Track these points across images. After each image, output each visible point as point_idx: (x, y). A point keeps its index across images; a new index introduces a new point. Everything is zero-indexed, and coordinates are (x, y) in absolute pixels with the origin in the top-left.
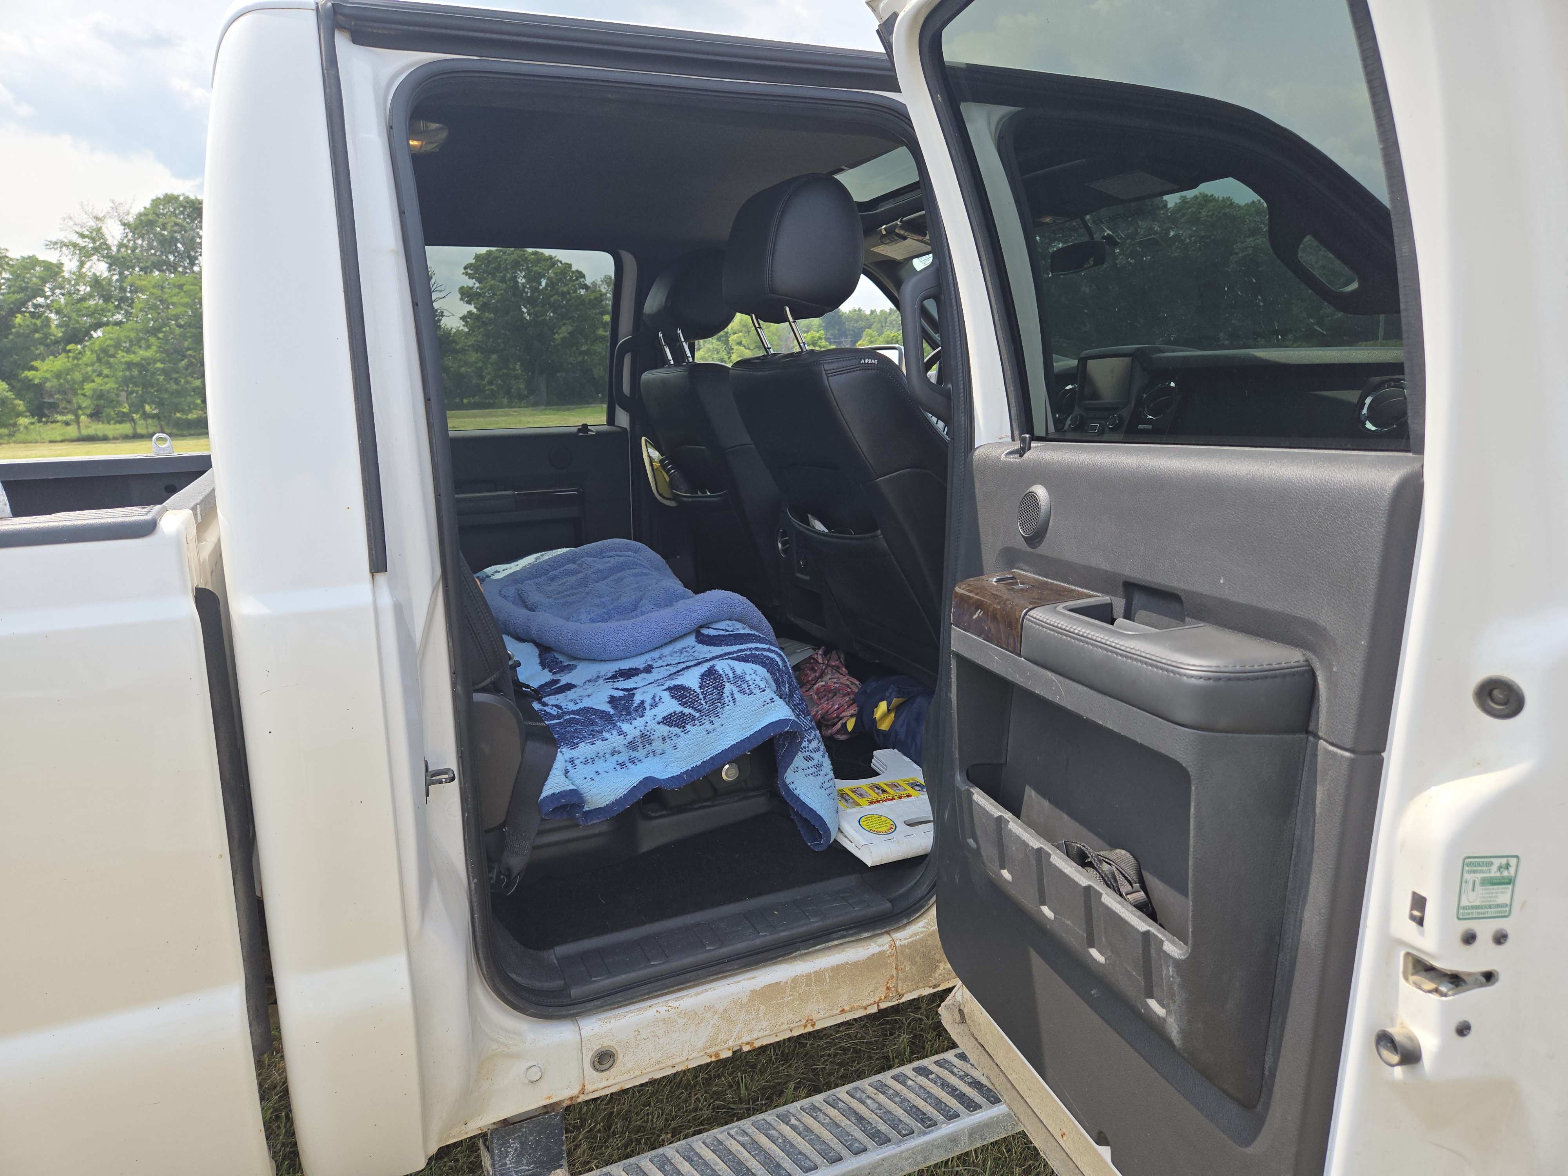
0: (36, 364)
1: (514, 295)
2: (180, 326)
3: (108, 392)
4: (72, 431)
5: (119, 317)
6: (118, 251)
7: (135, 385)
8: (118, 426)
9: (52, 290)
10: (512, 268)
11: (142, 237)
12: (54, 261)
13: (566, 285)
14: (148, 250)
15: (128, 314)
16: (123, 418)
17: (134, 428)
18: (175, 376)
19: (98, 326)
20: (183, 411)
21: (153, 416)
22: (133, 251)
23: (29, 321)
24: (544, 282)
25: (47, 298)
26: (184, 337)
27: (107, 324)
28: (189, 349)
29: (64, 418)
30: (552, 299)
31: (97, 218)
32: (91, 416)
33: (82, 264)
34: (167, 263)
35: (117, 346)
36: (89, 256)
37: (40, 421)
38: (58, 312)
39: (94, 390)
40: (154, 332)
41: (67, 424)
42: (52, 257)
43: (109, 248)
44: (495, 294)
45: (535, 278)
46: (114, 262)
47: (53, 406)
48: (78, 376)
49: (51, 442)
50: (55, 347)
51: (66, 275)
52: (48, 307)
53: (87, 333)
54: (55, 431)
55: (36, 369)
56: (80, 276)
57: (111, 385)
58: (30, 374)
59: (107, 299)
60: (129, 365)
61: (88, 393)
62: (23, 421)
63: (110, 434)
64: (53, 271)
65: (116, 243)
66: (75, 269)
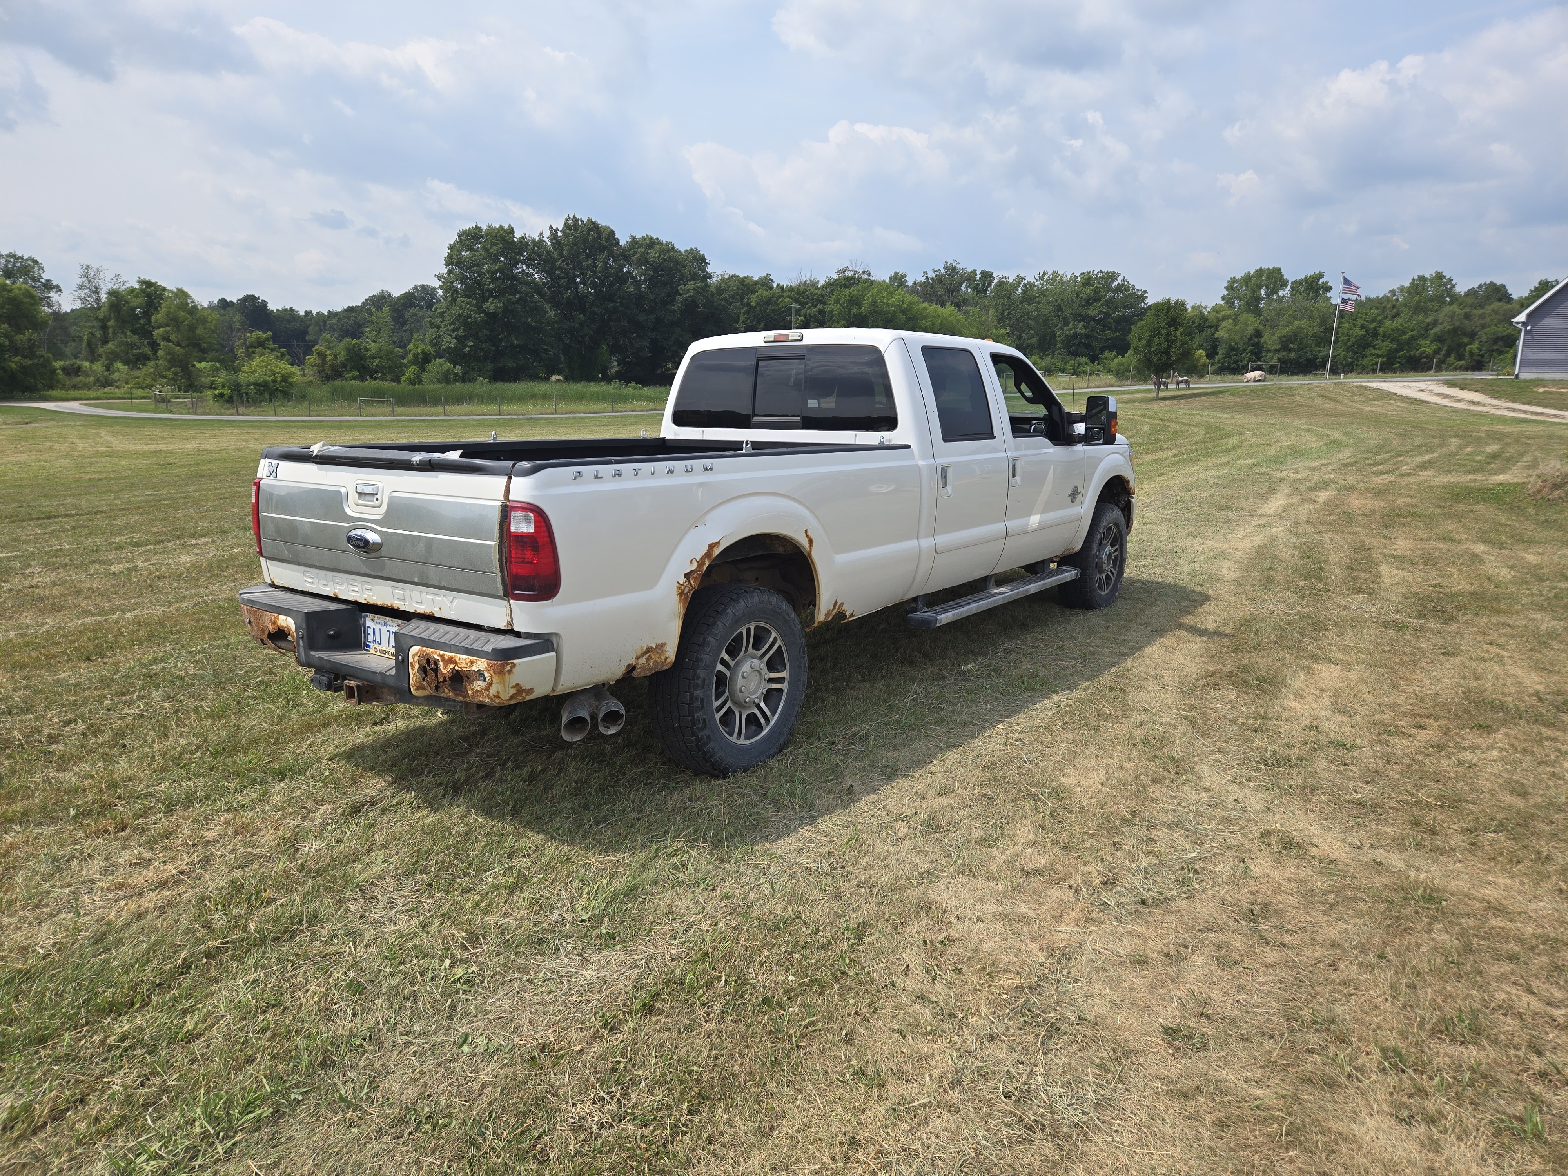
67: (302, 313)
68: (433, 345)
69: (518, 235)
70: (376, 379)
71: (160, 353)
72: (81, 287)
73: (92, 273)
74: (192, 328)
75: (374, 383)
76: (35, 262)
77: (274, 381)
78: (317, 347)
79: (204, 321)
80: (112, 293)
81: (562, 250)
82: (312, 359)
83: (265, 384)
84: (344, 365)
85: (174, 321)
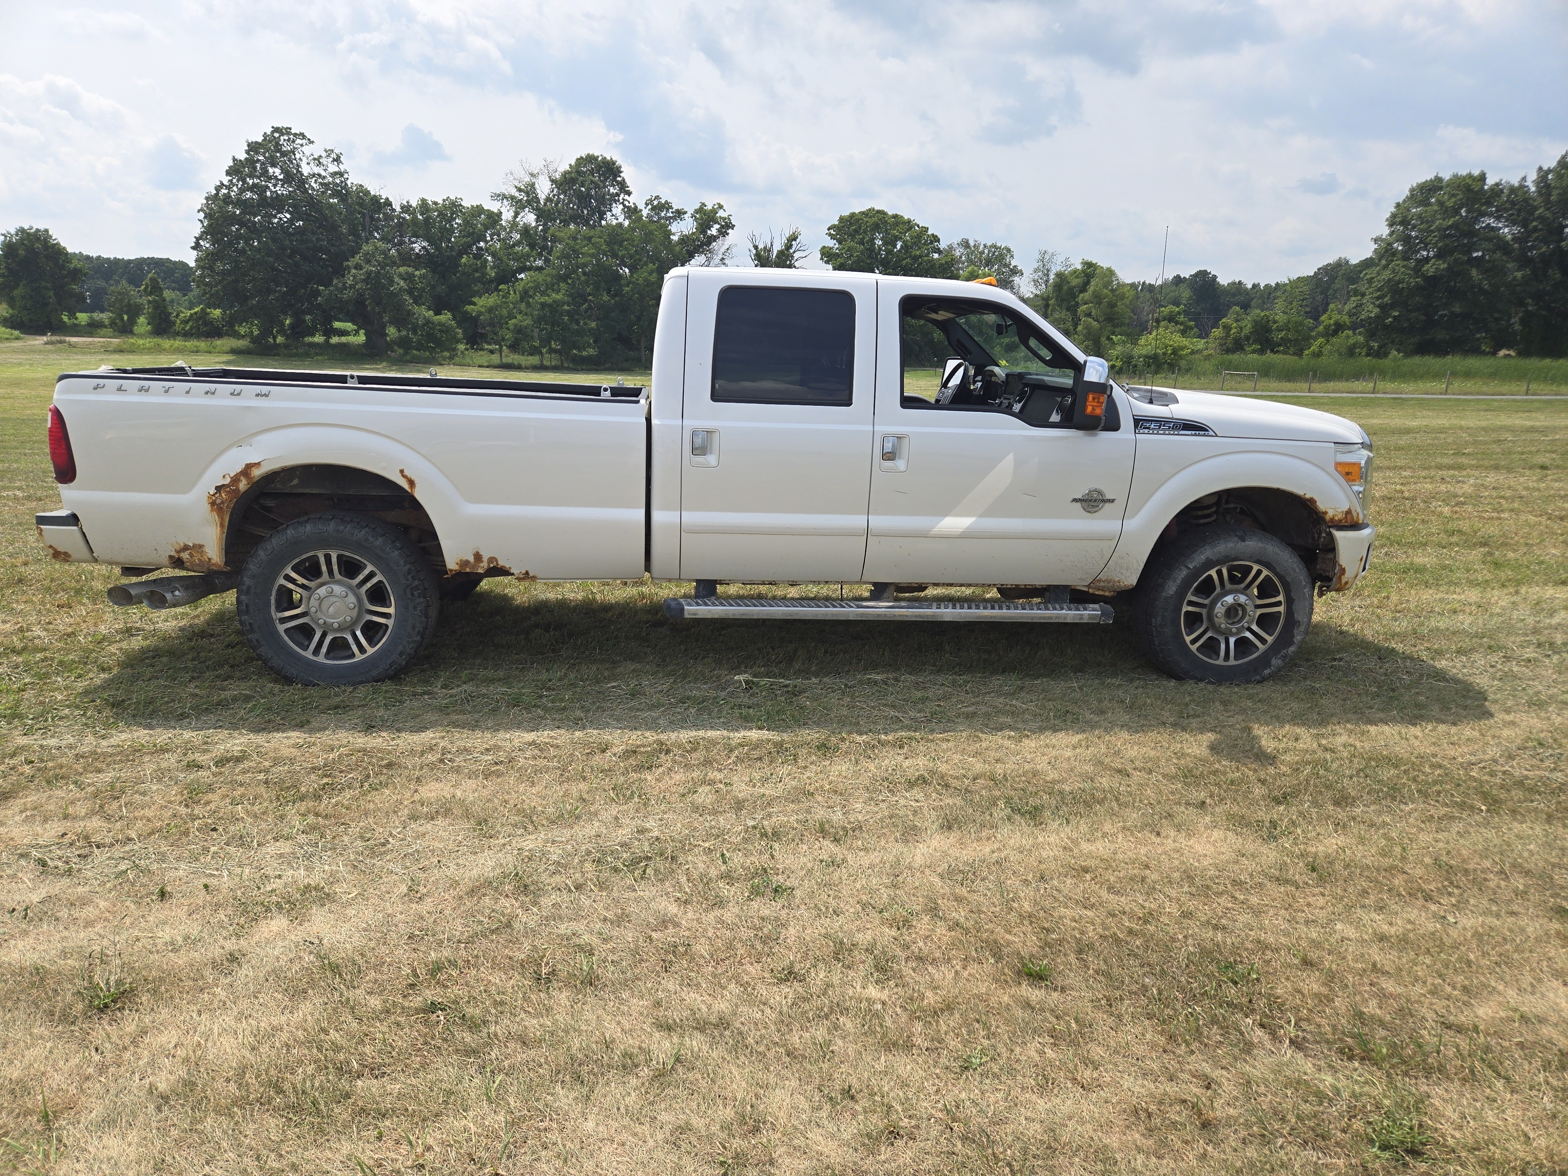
0: (475, 300)
1: (870, 257)
2: (584, 273)
3: (526, 328)
4: (495, 359)
5: (539, 263)
6: (545, 204)
7: (546, 324)
8: (530, 358)
9: (492, 235)
10: (872, 230)
11: (565, 193)
12: (496, 211)
13: (920, 248)
14: (568, 204)
15: (547, 261)
16: (534, 351)
17: (542, 361)
18: (577, 317)
19: (522, 270)
20: (579, 349)
21: (555, 351)
22: (556, 205)
23: (472, 261)
24: (899, 245)
25: (486, 242)
26: (587, 283)
27: (530, 269)
28: (590, 294)
29: (490, 347)
30: (904, 262)
31: (532, 175)
32: (509, 347)
33: (517, 214)
34: (581, 216)
35: (537, 288)
36: (524, 208)
37: (472, 348)
38: (493, 255)
39: (515, 325)
40: (564, 278)
41: (492, 352)
42: (493, 206)
43: (538, 202)
44: (852, 255)
45: (890, 242)
46: (542, 214)
47: (483, 337)
48: (505, 312)
49: (480, 366)
50: (491, 286)
51: (503, 223)
52: (487, 250)
53: (514, 273)
54: (483, 357)
55: (475, 304)
56: (514, 224)
57: (528, 322)
58: (469, 308)
59: (532, 246)
60: (543, 305)
61: (511, 327)
62: (461, 347)
63: (523, 363)
64: (494, 218)
65: (544, 197)
66: (510, 219)
67: (1249, 286)
68: (1350, 315)
69: (1490, 181)
70: (1277, 352)
71: (1080, 328)
72: (1036, 271)
73: (1047, 257)
74: (1112, 305)
75: (1272, 356)
76: (1009, 250)
77: (1165, 354)
78: (1224, 320)
79: (1122, 297)
80: (1059, 275)
81: (1550, 195)
82: (1217, 332)
83: (1155, 357)
84: (1247, 338)
85: (1098, 298)
